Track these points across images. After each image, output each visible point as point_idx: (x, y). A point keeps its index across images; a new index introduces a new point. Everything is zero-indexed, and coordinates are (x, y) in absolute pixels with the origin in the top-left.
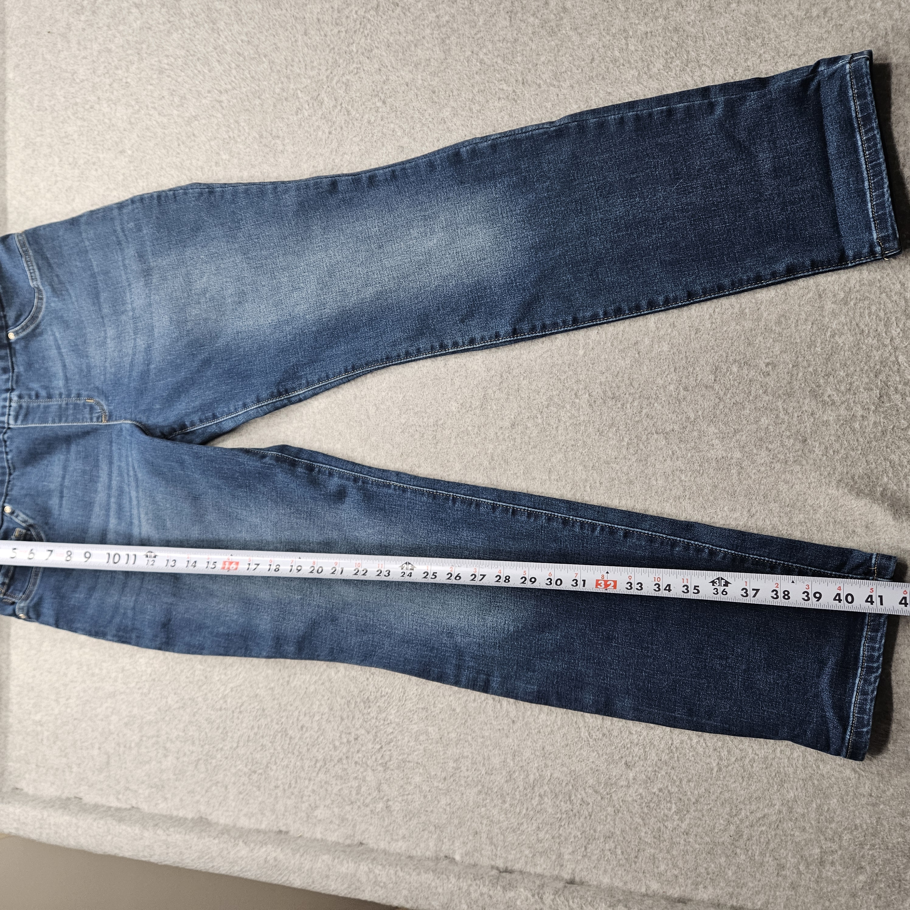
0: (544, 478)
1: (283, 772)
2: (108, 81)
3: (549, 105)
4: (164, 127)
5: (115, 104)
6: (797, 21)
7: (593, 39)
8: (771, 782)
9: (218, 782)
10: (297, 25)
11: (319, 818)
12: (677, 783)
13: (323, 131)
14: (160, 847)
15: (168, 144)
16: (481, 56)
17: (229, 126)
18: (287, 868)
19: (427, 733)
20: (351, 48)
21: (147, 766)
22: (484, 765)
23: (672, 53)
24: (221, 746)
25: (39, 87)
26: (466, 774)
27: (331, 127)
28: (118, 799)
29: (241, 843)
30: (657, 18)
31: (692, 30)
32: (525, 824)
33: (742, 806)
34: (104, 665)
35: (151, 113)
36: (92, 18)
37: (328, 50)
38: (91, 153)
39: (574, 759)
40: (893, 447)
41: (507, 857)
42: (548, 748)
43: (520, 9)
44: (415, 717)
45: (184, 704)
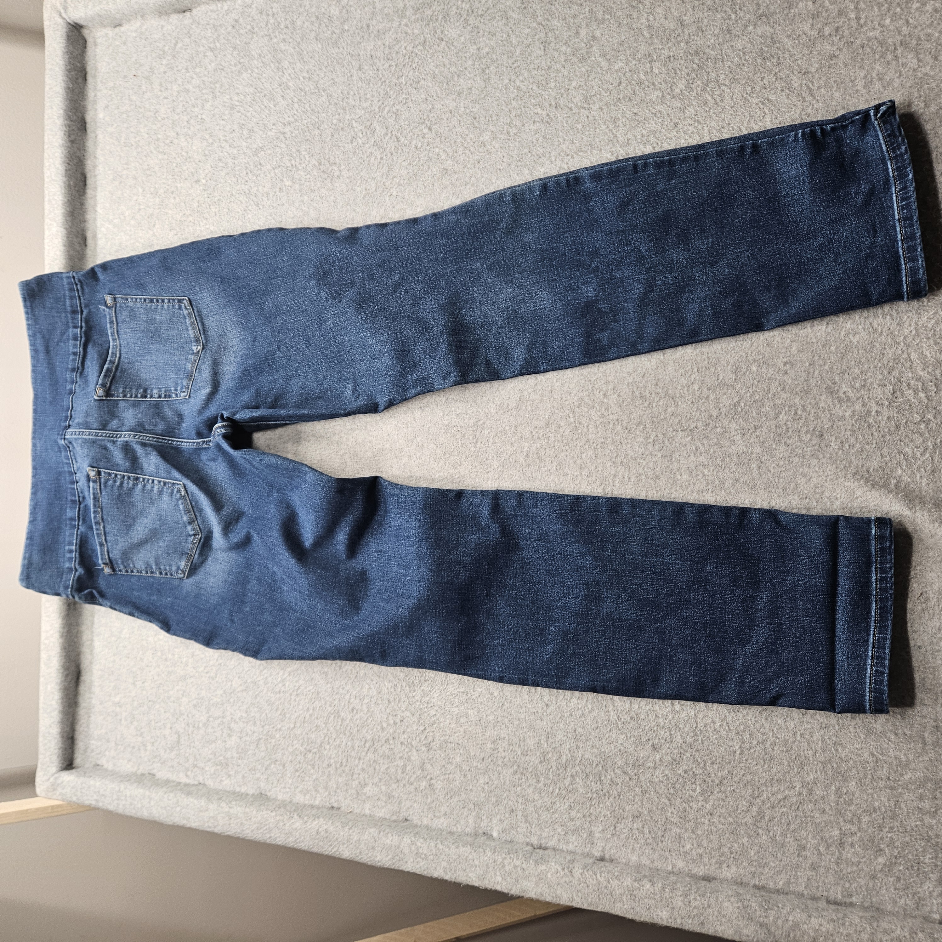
0: (576, 474)
1: (336, 751)
2: (185, 118)
3: (580, 126)
4: (234, 158)
5: (192, 138)
6: (810, 40)
7: (620, 64)
8: (792, 764)
9: (276, 761)
10: (352, 61)
11: (367, 795)
12: (702, 765)
13: (376, 157)
14: (223, 818)
15: (237, 173)
16: (518, 83)
17: (291, 155)
18: (337, 839)
19: (467, 715)
20: (400, 81)
21: (213, 745)
22: (519, 746)
23: (693, 75)
24: (279, 726)
25: (125, 125)
26: (503, 754)
27: (383, 153)
28: (187, 776)
29: (296, 816)
30: (679, 43)
31: (712, 52)
32: (558, 803)
33: (764, 788)
34: (176, 650)
35: (223, 145)
36: (172, 61)
37: (380, 83)
38: (169, 183)
39: (603, 741)
40: (907, 441)
41: (541, 835)
42: (579, 730)
43: (553, 39)
44: (456, 700)
45: (247, 687)
